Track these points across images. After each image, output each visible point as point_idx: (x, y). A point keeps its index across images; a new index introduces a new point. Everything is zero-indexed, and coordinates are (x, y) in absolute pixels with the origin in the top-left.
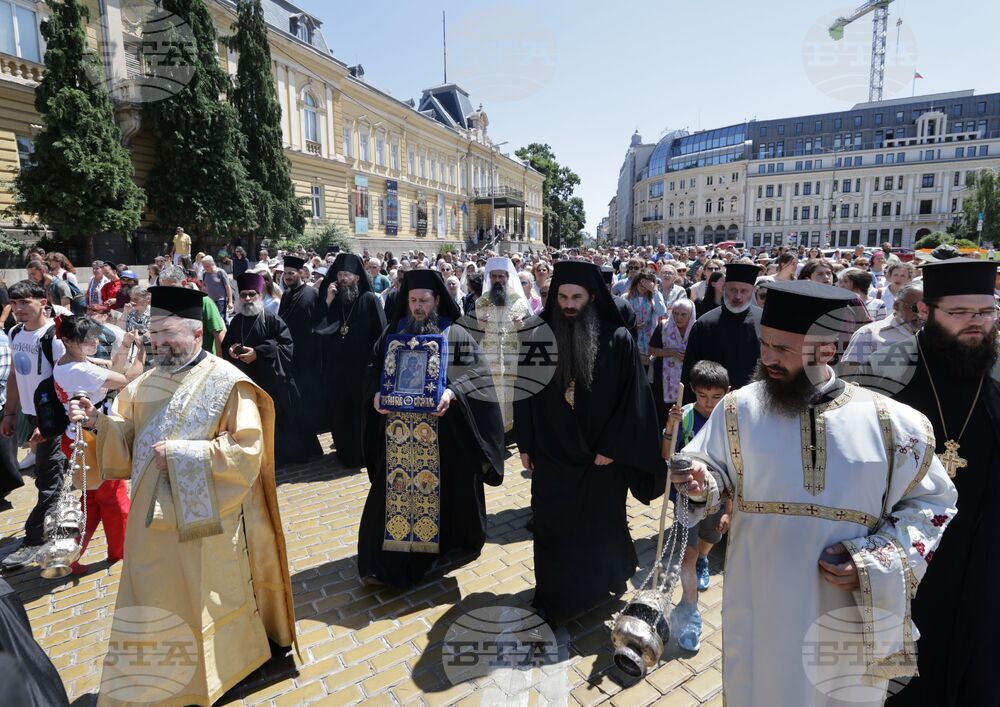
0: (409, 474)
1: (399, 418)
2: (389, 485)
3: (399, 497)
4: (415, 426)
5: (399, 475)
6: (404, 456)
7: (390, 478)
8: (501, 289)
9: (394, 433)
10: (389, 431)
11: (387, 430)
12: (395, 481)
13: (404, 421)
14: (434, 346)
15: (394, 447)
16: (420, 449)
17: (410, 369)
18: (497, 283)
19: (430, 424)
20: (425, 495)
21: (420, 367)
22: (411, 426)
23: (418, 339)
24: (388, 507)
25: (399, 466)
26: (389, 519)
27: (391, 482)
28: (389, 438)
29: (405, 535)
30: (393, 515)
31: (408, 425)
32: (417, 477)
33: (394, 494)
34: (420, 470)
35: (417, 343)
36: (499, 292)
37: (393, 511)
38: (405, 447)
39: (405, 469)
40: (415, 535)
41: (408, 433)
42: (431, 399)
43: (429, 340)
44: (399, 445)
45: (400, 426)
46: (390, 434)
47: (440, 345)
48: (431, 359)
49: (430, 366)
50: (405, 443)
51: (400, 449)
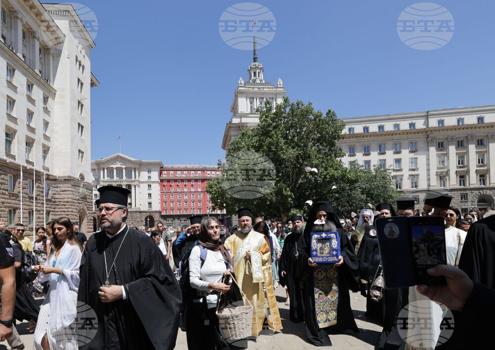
0: (325, 293)
1: (319, 268)
3: (321, 303)
4: (327, 271)
5: (321, 294)
6: (323, 285)
7: (317, 296)
9: (318, 275)
11: (314, 274)
12: (319, 297)
13: (322, 269)
14: (334, 236)
15: (318, 281)
16: (330, 281)
17: (323, 247)
19: (334, 269)
20: (332, 301)
21: (327, 245)
24: (317, 309)
25: (321, 290)
27: (317, 298)
28: (315, 278)
29: (325, 320)
30: (319, 312)
31: (324, 271)
33: (318, 303)
34: (330, 291)
35: (326, 235)
37: (319, 310)
38: (323, 281)
39: (323, 291)
40: (329, 319)
41: (324, 274)
44: (320, 281)
45: (320, 271)
46: (316, 276)
47: (336, 235)
48: (333, 241)
49: (333, 244)
50: (323, 279)
51: (320, 282)
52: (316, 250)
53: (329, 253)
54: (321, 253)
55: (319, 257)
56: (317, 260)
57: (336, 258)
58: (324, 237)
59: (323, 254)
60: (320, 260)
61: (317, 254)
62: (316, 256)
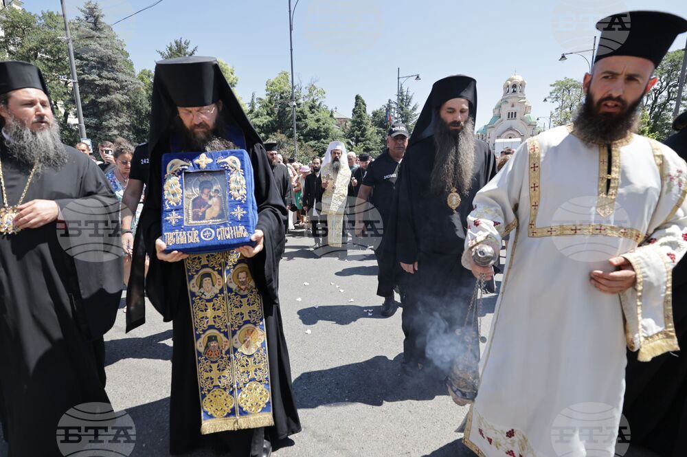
0: (226, 334)
1: (206, 266)
2: (200, 354)
3: (214, 366)
4: (228, 272)
5: (211, 339)
6: (216, 313)
7: (200, 345)
8: (338, 161)
9: (201, 287)
10: (192, 286)
11: (190, 286)
12: (207, 347)
13: (213, 268)
14: (235, 162)
15: (201, 304)
16: (236, 300)
17: (204, 197)
18: (336, 157)
20: (249, 356)
21: (217, 191)
23: (210, 156)
24: (201, 382)
25: (211, 327)
26: (204, 396)
27: (202, 350)
28: (193, 294)
29: (227, 411)
30: (209, 391)
31: (220, 272)
32: (236, 337)
33: (206, 365)
34: (240, 327)
35: (210, 161)
37: (208, 385)
38: (218, 302)
39: (219, 330)
40: (241, 408)
41: (220, 283)
43: (226, 155)
44: (208, 301)
46: (196, 290)
47: (242, 160)
48: (233, 177)
49: (232, 185)
50: (216, 296)
51: (210, 305)
52: (179, 209)
53: (221, 216)
54: (196, 217)
55: (189, 229)
56: (182, 239)
57: (242, 228)
58: (203, 166)
59: (203, 218)
60: (194, 239)
61: (181, 221)
62: (179, 226)
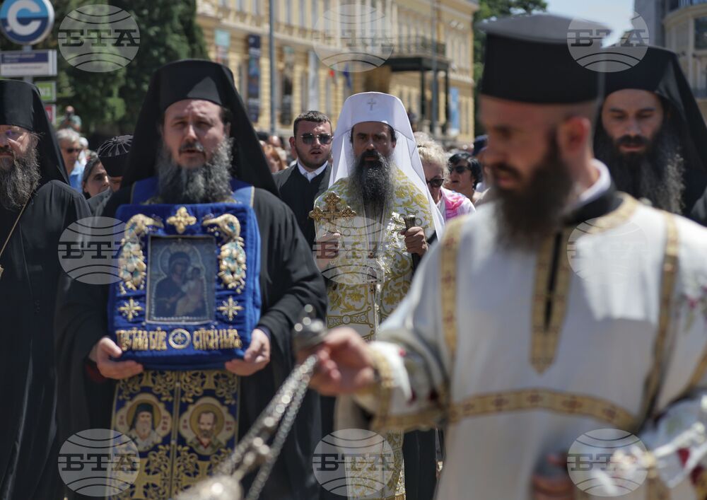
1: (146, 390)
4: (184, 408)
6: (152, 479)
8: (377, 165)
9: (133, 426)
10: (120, 422)
11: (116, 420)
13: (159, 397)
14: (231, 225)
17: (175, 279)
18: (371, 153)
19: (222, 400)
21: (197, 270)
22: (176, 408)
23: (194, 212)
31: (169, 407)
35: (193, 220)
36: (372, 173)
38: (156, 458)
42: (233, 333)
43: (218, 212)
44: (141, 454)
45: (148, 407)
46: (123, 428)
47: (243, 222)
48: (227, 249)
49: (224, 264)
50: (156, 448)
52: (139, 296)
53: (199, 311)
54: (162, 311)
55: (152, 328)
56: (141, 341)
58: (181, 228)
59: (172, 312)
60: (158, 344)
61: (142, 315)
62: (138, 322)
